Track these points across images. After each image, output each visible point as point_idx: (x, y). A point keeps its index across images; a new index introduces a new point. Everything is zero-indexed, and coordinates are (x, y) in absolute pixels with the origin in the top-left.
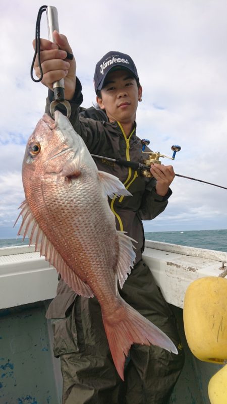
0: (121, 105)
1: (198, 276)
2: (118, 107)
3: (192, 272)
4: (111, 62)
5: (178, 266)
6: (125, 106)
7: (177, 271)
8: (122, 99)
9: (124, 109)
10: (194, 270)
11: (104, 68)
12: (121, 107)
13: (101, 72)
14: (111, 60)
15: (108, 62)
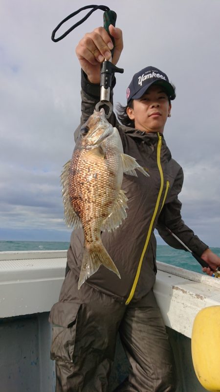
0: (152, 115)
1: (205, 304)
2: (149, 116)
3: (199, 300)
4: (151, 76)
5: (184, 292)
6: (156, 116)
7: (183, 297)
8: (154, 109)
9: (155, 118)
10: (202, 298)
11: (143, 80)
12: (153, 116)
13: (139, 83)
14: (151, 74)
15: (148, 75)
